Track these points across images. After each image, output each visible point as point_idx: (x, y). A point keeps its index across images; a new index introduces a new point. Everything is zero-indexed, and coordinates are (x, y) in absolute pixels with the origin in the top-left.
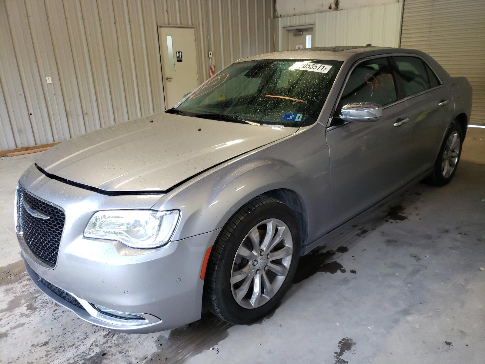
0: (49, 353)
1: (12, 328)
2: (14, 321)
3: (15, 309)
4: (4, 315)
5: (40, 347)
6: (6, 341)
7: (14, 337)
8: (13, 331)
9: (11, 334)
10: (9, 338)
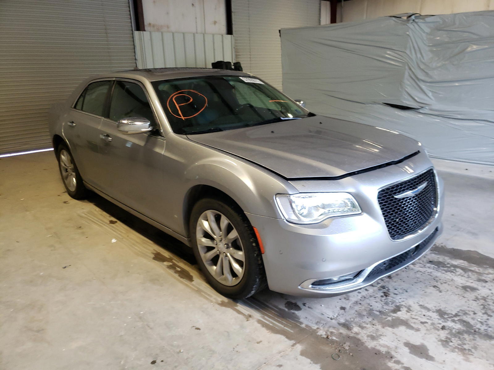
0: (442, 283)
1: (429, 310)
2: (420, 313)
3: (403, 319)
4: (415, 323)
5: (439, 288)
6: (446, 308)
7: (439, 305)
8: (432, 308)
9: (436, 308)
10: (441, 308)
